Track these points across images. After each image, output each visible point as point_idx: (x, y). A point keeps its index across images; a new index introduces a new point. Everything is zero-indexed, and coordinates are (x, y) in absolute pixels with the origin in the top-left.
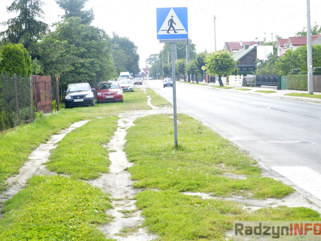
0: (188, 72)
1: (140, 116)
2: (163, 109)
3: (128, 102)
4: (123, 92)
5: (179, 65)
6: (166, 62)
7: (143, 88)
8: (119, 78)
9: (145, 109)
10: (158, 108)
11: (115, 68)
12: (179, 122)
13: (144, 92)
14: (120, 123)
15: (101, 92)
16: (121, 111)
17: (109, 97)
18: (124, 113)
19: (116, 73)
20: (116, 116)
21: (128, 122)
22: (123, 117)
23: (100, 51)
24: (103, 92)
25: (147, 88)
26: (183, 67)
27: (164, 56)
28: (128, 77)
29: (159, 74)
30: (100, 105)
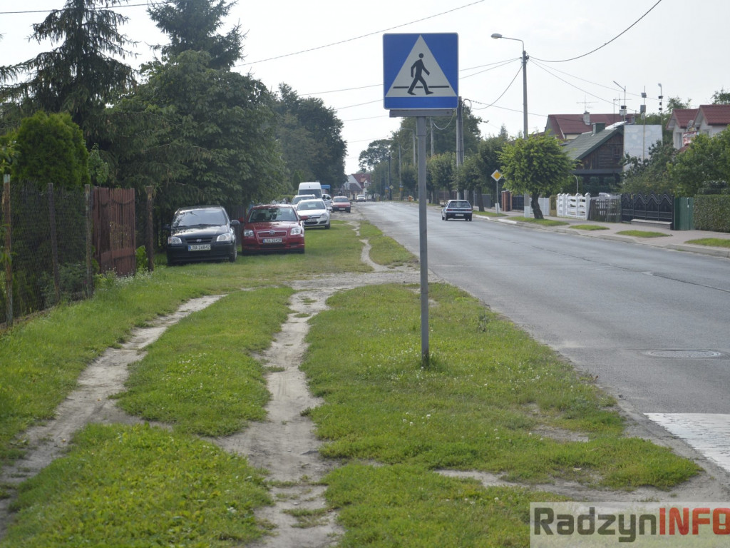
0: (460, 183)
1: (344, 287)
2: (398, 271)
3: (315, 252)
4: (305, 229)
5: (438, 167)
6: (409, 160)
7: (352, 220)
8: (297, 196)
9: (354, 270)
10: (385, 268)
11: (287, 174)
12: (435, 303)
13: (355, 230)
14: (297, 306)
15: (253, 230)
16: (297, 275)
17: (271, 241)
18: (305, 279)
19: (289, 183)
20: (286, 287)
21: (314, 301)
22: (302, 288)
23: (252, 132)
24: (257, 228)
25: (361, 222)
26: (448, 172)
27: (405, 147)
28: (316, 193)
29: (392, 187)
30: (251, 259)
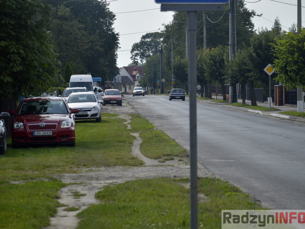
0: (232, 77)
1: (114, 181)
2: (169, 165)
3: (85, 145)
4: (76, 122)
5: (210, 60)
6: (181, 54)
7: (123, 113)
8: (68, 89)
9: (125, 164)
10: (156, 162)
11: (58, 66)
12: (206, 197)
13: (126, 123)
14: (66, 199)
15: (23, 122)
16: (67, 169)
17: (42, 133)
18: (74, 172)
19: (61, 76)
20: (56, 180)
21: (84, 195)
22: (73, 182)
23: (23, 23)
24: (28, 121)
25: (132, 115)
26: (220, 66)
27: (177, 39)
28: (88, 85)
29: (163, 80)
30: (20, 151)
